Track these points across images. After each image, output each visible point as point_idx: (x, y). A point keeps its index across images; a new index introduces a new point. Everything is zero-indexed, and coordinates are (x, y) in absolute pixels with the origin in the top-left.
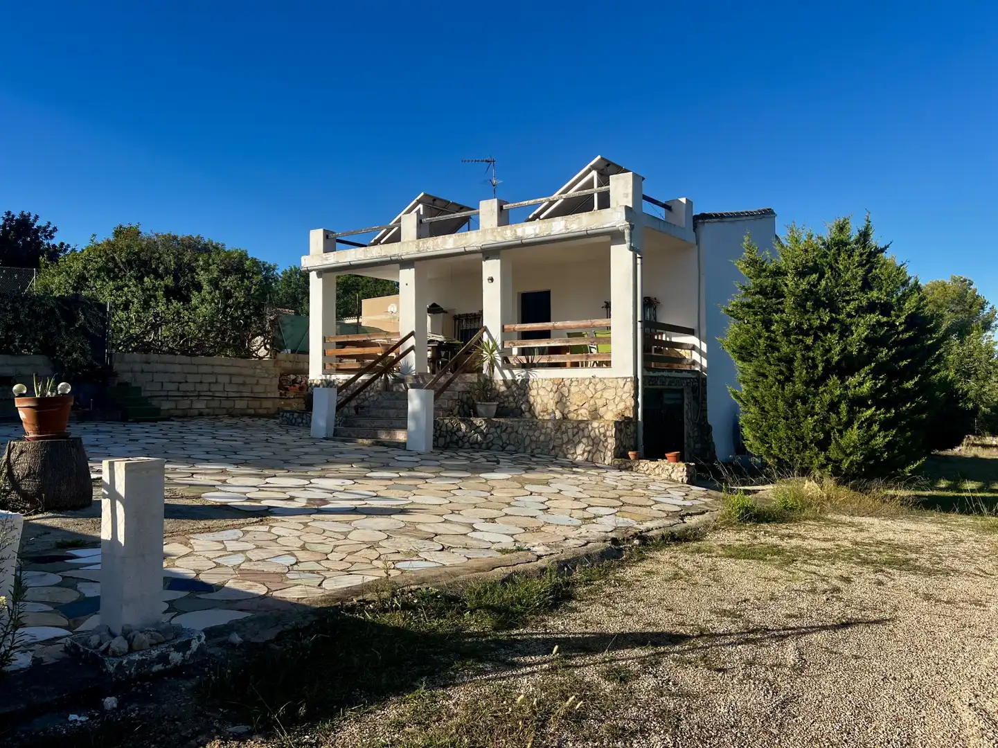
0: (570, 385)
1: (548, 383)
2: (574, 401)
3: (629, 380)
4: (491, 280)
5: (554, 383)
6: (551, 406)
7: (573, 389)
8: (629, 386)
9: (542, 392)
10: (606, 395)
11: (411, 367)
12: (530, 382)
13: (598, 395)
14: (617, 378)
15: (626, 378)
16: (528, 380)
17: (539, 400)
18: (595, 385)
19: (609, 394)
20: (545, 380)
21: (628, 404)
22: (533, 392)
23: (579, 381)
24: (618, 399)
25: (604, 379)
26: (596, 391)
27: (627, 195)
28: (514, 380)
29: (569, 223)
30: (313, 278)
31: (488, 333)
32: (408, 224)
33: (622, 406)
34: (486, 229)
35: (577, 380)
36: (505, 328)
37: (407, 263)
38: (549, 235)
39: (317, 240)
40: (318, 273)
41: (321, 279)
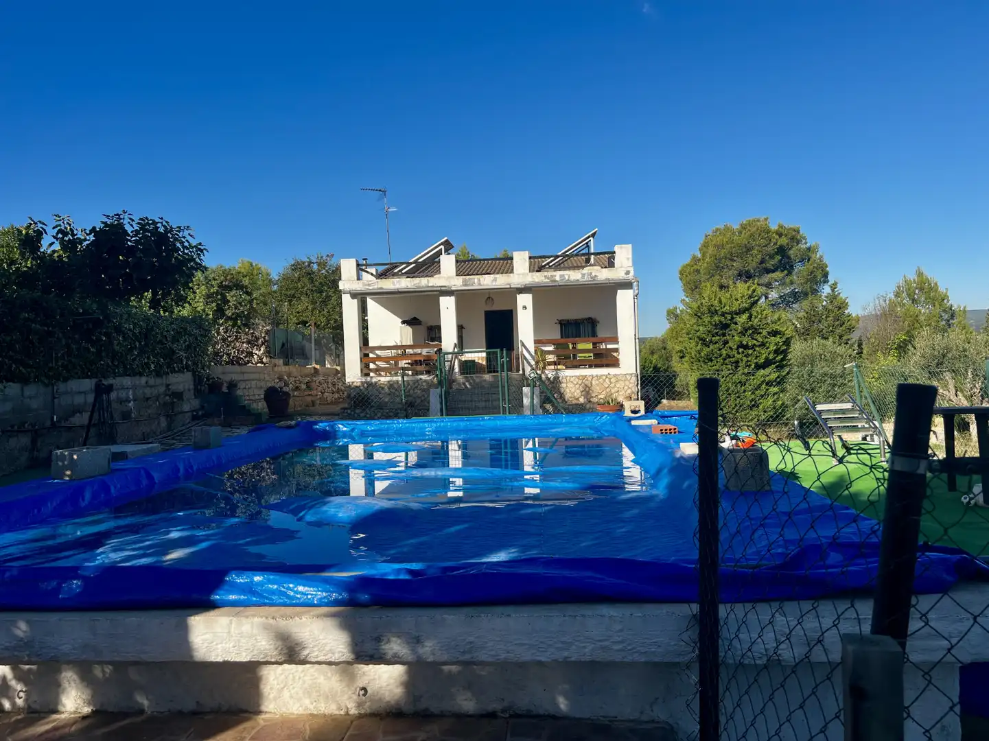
0: (592, 380)
1: (574, 379)
2: (596, 389)
3: (634, 375)
4: (525, 308)
5: (579, 379)
6: (577, 393)
7: (593, 382)
8: (634, 379)
9: (570, 385)
10: (618, 386)
12: (560, 379)
13: (612, 385)
14: (626, 374)
15: (632, 374)
16: (559, 377)
17: (568, 390)
18: (610, 379)
19: (620, 385)
20: (573, 376)
21: (634, 390)
22: (564, 385)
24: (626, 388)
25: (617, 375)
26: (611, 383)
27: (628, 259)
28: (548, 379)
29: (593, 274)
30: (346, 299)
31: (523, 345)
32: (448, 263)
33: (629, 391)
34: (521, 272)
35: (597, 376)
36: (536, 342)
37: (448, 292)
38: (578, 280)
39: (348, 267)
40: (354, 295)
41: (356, 300)
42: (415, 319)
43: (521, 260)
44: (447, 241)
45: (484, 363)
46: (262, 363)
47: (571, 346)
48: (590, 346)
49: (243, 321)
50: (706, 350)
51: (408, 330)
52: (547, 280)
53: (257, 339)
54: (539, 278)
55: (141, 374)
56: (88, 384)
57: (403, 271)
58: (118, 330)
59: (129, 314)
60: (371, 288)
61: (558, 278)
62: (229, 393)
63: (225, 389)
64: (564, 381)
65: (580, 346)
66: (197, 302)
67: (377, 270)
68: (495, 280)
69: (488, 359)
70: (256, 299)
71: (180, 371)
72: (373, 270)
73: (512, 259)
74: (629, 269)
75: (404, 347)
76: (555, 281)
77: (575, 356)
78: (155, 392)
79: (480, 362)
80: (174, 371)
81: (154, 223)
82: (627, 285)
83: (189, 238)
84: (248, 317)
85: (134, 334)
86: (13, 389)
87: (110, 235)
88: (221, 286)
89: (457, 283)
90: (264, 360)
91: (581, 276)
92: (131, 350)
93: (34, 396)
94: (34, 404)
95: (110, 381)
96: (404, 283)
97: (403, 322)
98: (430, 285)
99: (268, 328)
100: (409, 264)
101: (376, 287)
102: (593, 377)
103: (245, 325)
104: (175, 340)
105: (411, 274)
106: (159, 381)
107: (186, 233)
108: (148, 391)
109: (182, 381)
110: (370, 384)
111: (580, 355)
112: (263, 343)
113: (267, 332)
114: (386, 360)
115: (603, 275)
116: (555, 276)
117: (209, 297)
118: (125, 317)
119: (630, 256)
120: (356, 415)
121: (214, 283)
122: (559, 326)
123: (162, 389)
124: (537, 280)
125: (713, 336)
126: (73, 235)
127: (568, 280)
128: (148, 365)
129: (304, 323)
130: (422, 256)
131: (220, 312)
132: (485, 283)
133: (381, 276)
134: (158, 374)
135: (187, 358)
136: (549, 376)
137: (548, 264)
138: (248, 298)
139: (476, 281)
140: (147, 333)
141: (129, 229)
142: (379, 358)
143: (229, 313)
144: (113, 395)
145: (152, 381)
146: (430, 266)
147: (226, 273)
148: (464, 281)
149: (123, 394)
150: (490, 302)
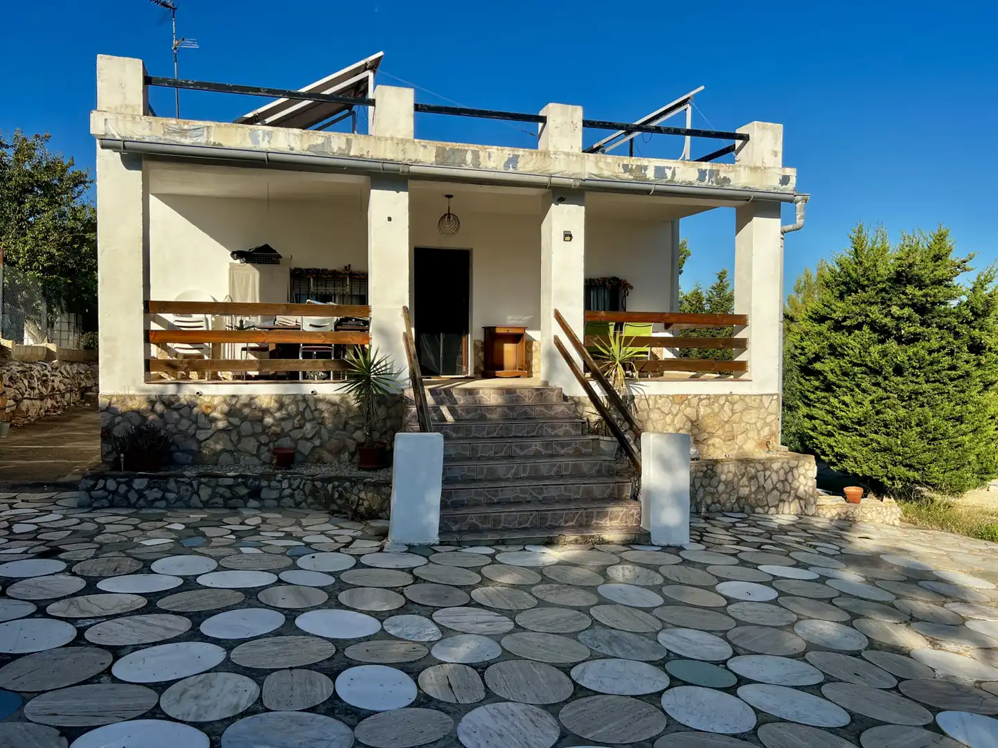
0: (698, 405)
1: (665, 402)
3: (775, 397)
4: (568, 236)
5: (673, 402)
7: (704, 413)
8: (775, 405)
9: (655, 415)
10: (746, 418)
11: (398, 374)
12: (635, 400)
13: (736, 417)
14: (762, 395)
15: (772, 395)
16: (633, 397)
18: (733, 404)
19: (751, 417)
20: (661, 396)
21: (774, 428)
23: (712, 399)
24: (760, 423)
25: (745, 396)
26: (733, 413)
27: (775, 154)
29: (722, 175)
30: (105, 162)
31: (560, 322)
33: (766, 431)
35: (708, 397)
39: (119, 78)
40: (129, 155)
42: (266, 248)
43: (565, 124)
52: (627, 176)
60: (187, 141)
61: (651, 174)
64: (644, 405)
73: (539, 119)
74: (789, 172)
76: (646, 180)
89: (424, 157)
91: (697, 175)
96: (281, 141)
97: (238, 254)
98: (352, 153)
100: (295, 97)
101: (202, 140)
102: (700, 400)
110: (170, 403)
116: (646, 168)
119: (779, 148)
120: (133, 497)
124: (606, 173)
127: (672, 180)
132: (491, 164)
139: (469, 157)
148: (440, 153)
150: (448, 226)
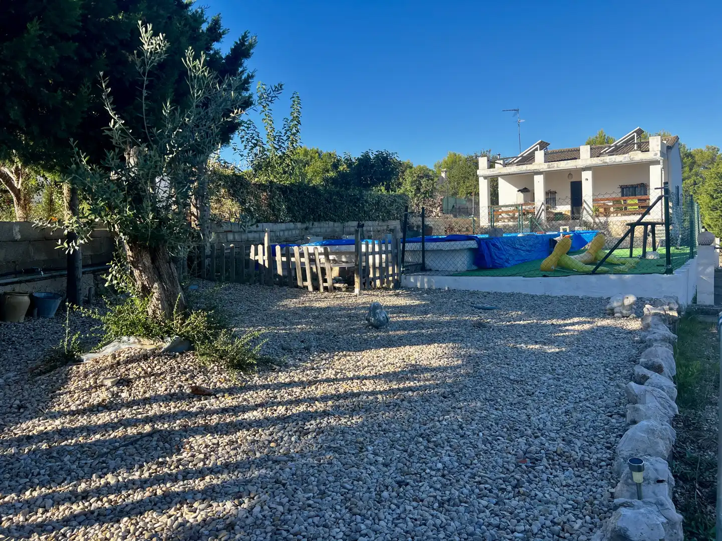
4: (587, 179)
12: (608, 222)
17: (613, 229)
22: (611, 226)
27: (658, 145)
28: (600, 222)
29: (632, 157)
30: (481, 180)
31: (585, 202)
32: (540, 155)
34: (585, 158)
36: (594, 200)
37: (539, 173)
38: (621, 161)
39: (483, 162)
40: (485, 178)
41: (486, 180)
42: (525, 188)
43: (585, 151)
44: (541, 142)
45: (569, 214)
46: (438, 216)
47: (622, 202)
48: (636, 201)
49: (430, 194)
50: (713, 203)
51: (521, 195)
52: (601, 162)
53: (435, 203)
54: (597, 161)
55: (375, 220)
56: (355, 223)
57: (515, 162)
58: (366, 201)
59: (371, 194)
61: (608, 161)
62: (417, 231)
63: (415, 229)
64: (611, 223)
65: (629, 202)
66: (407, 187)
67: (504, 162)
68: (567, 163)
69: (572, 212)
70: (436, 182)
71: (394, 219)
72: (501, 162)
73: (579, 150)
74: (657, 152)
75: (517, 206)
76: (606, 163)
77: (626, 208)
78: (382, 228)
79: (566, 213)
80: (390, 219)
81: (382, 153)
82: (656, 162)
83: (396, 158)
84: (432, 192)
85: (373, 203)
86: (331, 223)
87: (365, 161)
88: (418, 176)
89: (544, 167)
90: (440, 215)
91: (624, 158)
92: (371, 210)
93: (337, 226)
94: (338, 230)
95: (363, 222)
96: (513, 169)
97: (519, 191)
98: (528, 169)
99: (442, 197)
100: (518, 158)
101: (497, 172)
103: (431, 196)
104: (391, 205)
105: (520, 163)
106: (384, 224)
107: (396, 155)
108: (379, 228)
109: (396, 224)
110: (492, 227)
111: (629, 208)
112: (439, 206)
113: (442, 200)
114: (507, 212)
115: (637, 156)
116: (607, 159)
117: (412, 183)
118: (369, 196)
121: (415, 175)
122: (620, 190)
123: (385, 227)
124: (594, 163)
125: (718, 193)
126: (351, 160)
127: (614, 161)
128: (378, 216)
129: (470, 193)
130: (525, 153)
131: (418, 189)
132: (561, 166)
133: (505, 165)
134: (383, 220)
135: (397, 213)
136: (602, 221)
137: (605, 151)
138: (432, 182)
139: (555, 165)
140: (378, 203)
141: (372, 157)
142: (503, 212)
143: (422, 191)
144: (365, 228)
145: (380, 224)
146: (530, 158)
147: (421, 169)
148: (549, 165)
149: (368, 228)
150: (570, 177)
